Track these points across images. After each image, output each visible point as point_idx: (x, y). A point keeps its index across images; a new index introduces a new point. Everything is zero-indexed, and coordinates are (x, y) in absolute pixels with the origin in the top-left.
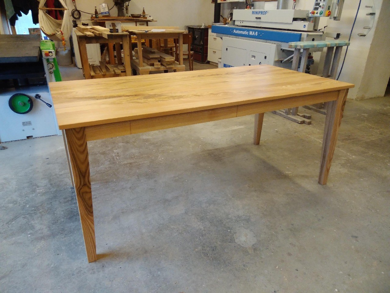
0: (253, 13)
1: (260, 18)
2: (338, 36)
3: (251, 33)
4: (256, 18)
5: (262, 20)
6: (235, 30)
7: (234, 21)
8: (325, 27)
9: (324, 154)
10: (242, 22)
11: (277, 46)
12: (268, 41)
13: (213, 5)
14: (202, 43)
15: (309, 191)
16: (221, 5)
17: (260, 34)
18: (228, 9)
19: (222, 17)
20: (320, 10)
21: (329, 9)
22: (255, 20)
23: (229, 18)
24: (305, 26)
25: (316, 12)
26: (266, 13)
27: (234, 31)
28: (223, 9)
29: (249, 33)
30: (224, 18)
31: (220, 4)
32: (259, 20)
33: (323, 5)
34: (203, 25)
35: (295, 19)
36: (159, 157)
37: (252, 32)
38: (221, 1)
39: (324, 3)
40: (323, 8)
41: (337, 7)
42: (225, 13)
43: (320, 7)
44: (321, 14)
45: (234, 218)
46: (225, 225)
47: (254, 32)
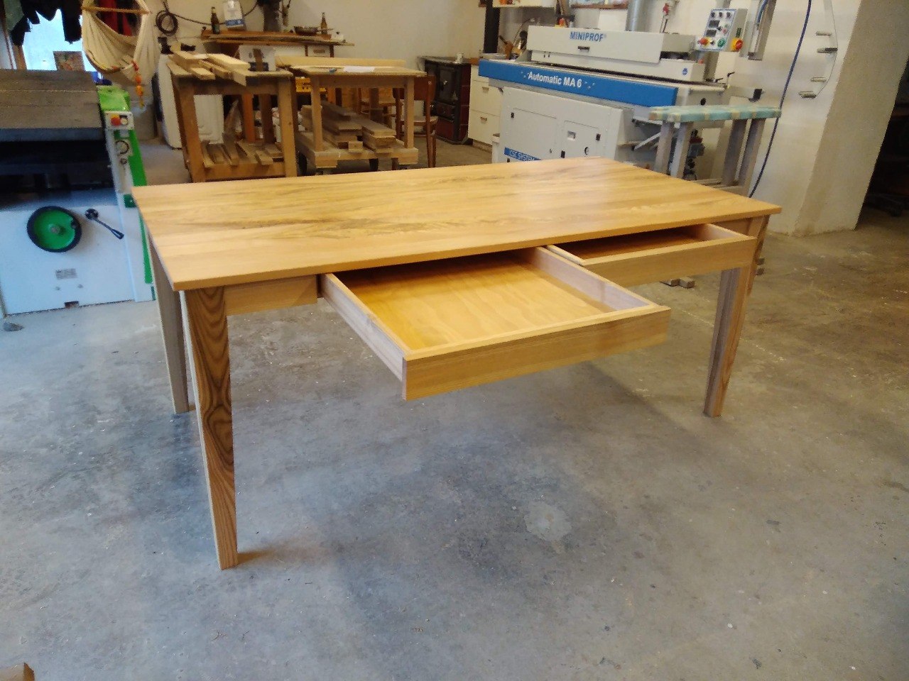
0: (573, 35)
1: (587, 48)
2: (758, 94)
3: (567, 82)
4: (580, 48)
5: (592, 53)
7: (530, 52)
8: (729, 75)
9: (716, 352)
10: (547, 56)
11: (625, 113)
12: (605, 101)
13: (483, 11)
14: (457, 99)
15: (683, 430)
16: (502, 12)
17: (587, 85)
18: (517, 22)
19: (502, 38)
20: (719, 36)
21: (738, 34)
22: (578, 52)
23: (517, 43)
24: (685, 70)
25: (710, 40)
26: (601, 38)
27: (531, 76)
28: (505, 22)
29: (562, 81)
30: (506, 43)
31: (498, 10)
32: (584, 53)
33: (726, 26)
34: (459, 56)
35: (665, 55)
36: (363, 353)
37: (569, 78)
38: (501, 2)
39: (729, 23)
40: (725, 32)
41: (757, 32)
42: (510, 30)
43: (719, 29)
44: (721, 46)
45: (524, 483)
46: (505, 496)
47: (573, 80)
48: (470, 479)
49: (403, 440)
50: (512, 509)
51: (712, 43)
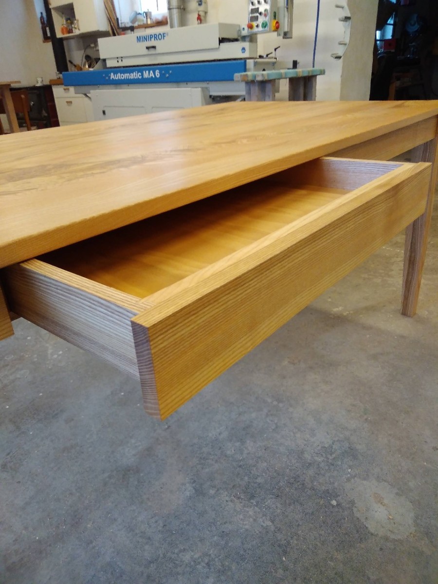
0: (139, 39)
1: (154, 47)
2: (295, 64)
3: (146, 75)
4: (148, 48)
5: (159, 50)
6: (112, 74)
7: (104, 60)
8: (275, 50)
10: (120, 61)
11: (204, 90)
12: (182, 84)
13: (49, 45)
14: (46, 115)
16: (65, 43)
17: (164, 75)
18: (79, 49)
19: (71, 62)
20: (261, 19)
21: (275, 16)
22: (146, 52)
23: (85, 65)
24: (244, 49)
25: (255, 24)
26: (164, 36)
27: (112, 76)
28: (69, 50)
29: (142, 75)
30: (75, 66)
31: (61, 40)
32: (152, 51)
33: (266, 10)
34: (40, 80)
35: (222, 40)
36: (50, 351)
37: (147, 72)
38: (63, 33)
39: (268, 7)
40: (266, 15)
41: (286, 13)
42: (76, 56)
43: (260, 14)
44: (265, 27)
45: (319, 459)
46: (313, 489)
47: (151, 72)
48: (259, 480)
49: (149, 451)
50: (333, 506)
51: (257, 26)
